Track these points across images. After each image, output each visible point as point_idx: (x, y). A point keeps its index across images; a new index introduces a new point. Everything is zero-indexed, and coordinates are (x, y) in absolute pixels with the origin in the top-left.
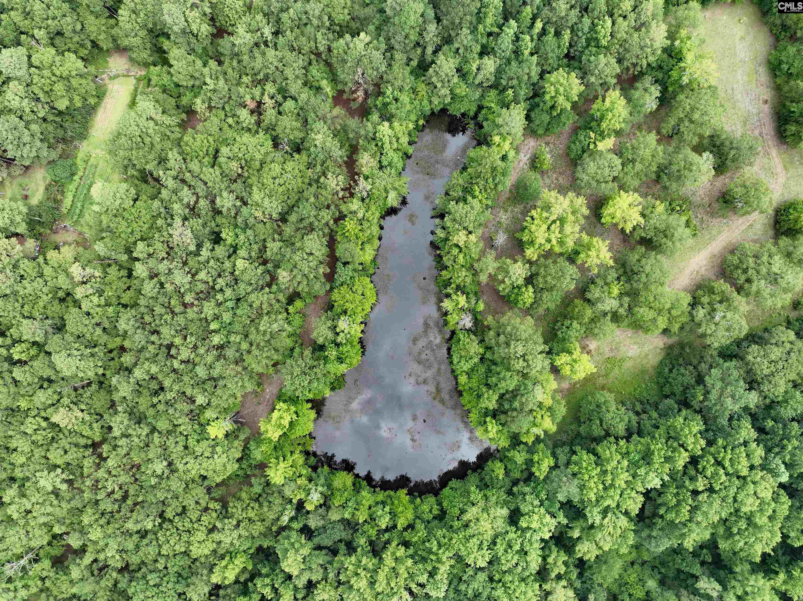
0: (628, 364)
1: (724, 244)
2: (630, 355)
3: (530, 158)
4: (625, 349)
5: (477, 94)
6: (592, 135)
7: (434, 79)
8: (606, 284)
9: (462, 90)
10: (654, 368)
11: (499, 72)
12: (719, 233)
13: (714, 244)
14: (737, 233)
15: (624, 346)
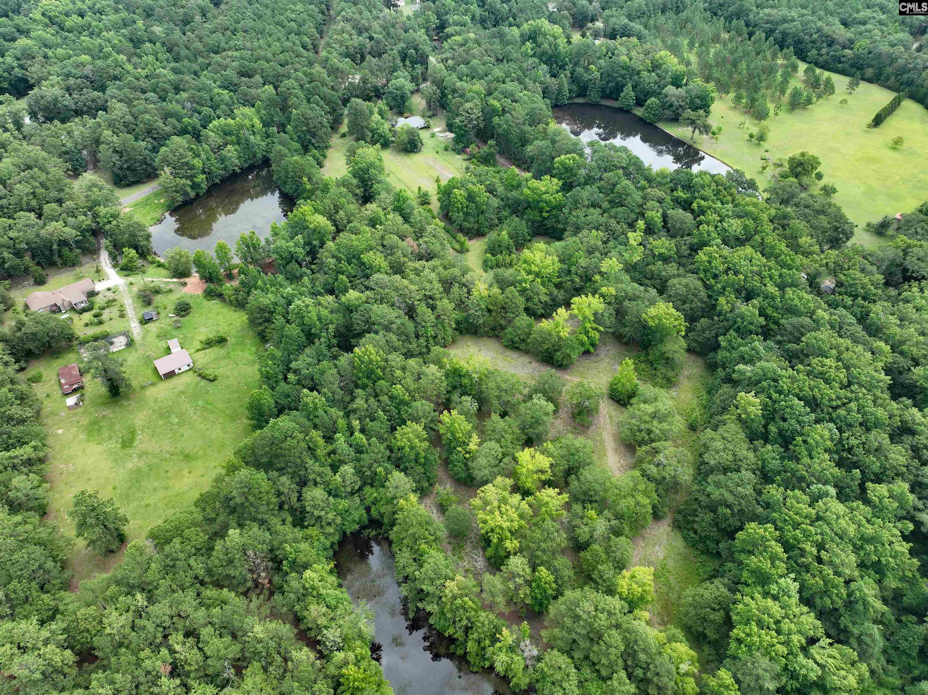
0: (671, 564)
1: (611, 438)
2: (661, 557)
3: (437, 511)
4: (653, 556)
5: (357, 500)
6: (459, 449)
7: (316, 513)
8: (582, 518)
9: (344, 504)
10: (685, 547)
11: (359, 472)
12: (600, 435)
13: (606, 444)
14: (609, 427)
15: (650, 555)
